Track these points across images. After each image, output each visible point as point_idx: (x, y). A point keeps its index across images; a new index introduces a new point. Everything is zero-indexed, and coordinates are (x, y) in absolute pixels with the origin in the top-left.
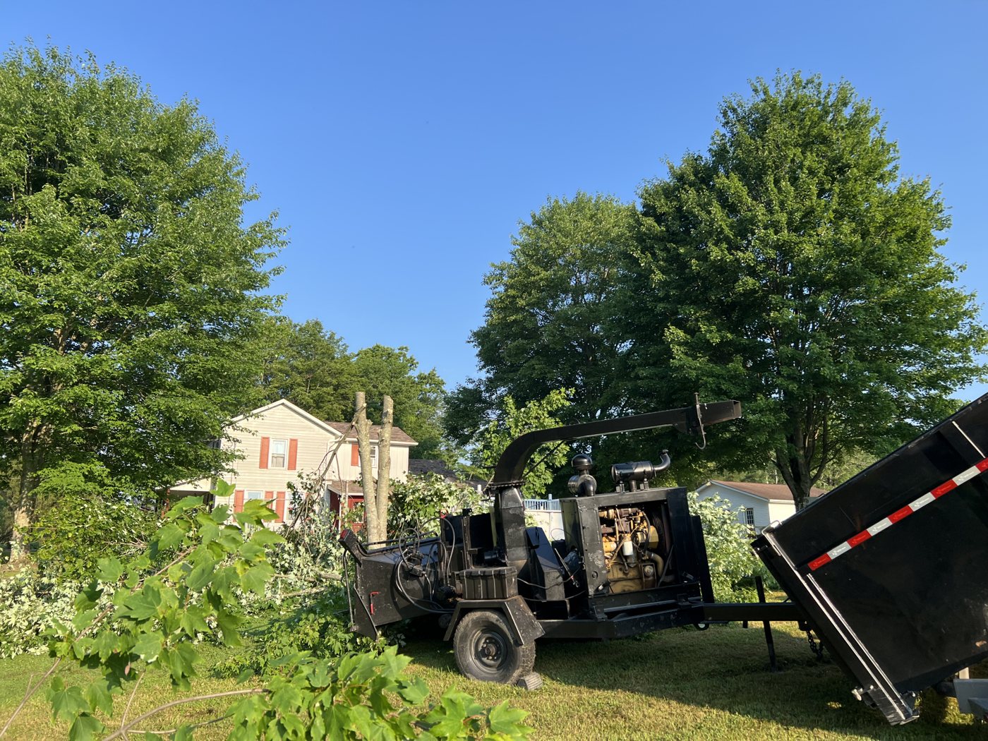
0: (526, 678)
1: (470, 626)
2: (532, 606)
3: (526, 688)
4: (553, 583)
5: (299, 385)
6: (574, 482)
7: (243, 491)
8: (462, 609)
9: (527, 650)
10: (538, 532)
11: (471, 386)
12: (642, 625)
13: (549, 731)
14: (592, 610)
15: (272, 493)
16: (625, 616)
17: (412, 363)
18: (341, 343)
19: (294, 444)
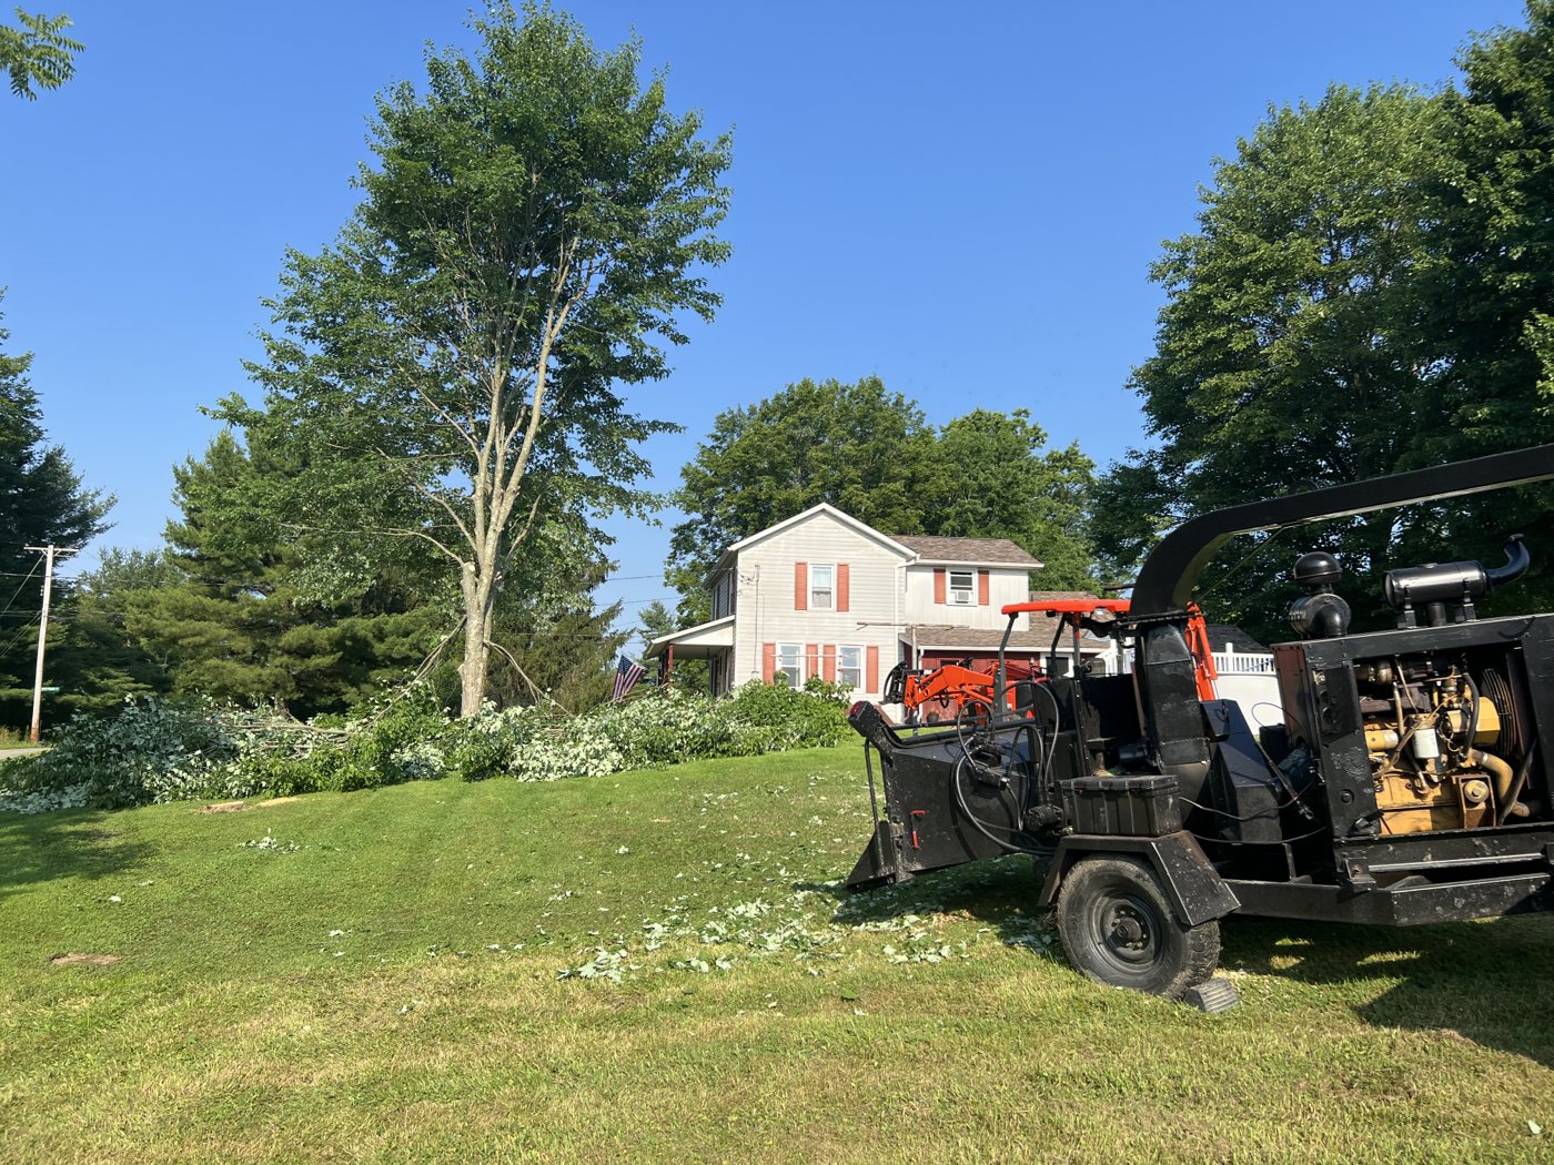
0: (1202, 989)
1: (1086, 882)
2: (1211, 851)
3: (1202, 1008)
4: (1255, 810)
5: (852, 482)
6: (1302, 612)
7: (773, 645)
8: (1069, 851)
9: (1204, 937)
10: (1231, 710)
11: (1135, 464)
12: (1459, 902)
13: (1241, 1108)
14: (1343, 866)
15: (816, 646)
16: (1417, 883)
17: (1037, 437)
18: (913, 411)
19: (843, 570)
